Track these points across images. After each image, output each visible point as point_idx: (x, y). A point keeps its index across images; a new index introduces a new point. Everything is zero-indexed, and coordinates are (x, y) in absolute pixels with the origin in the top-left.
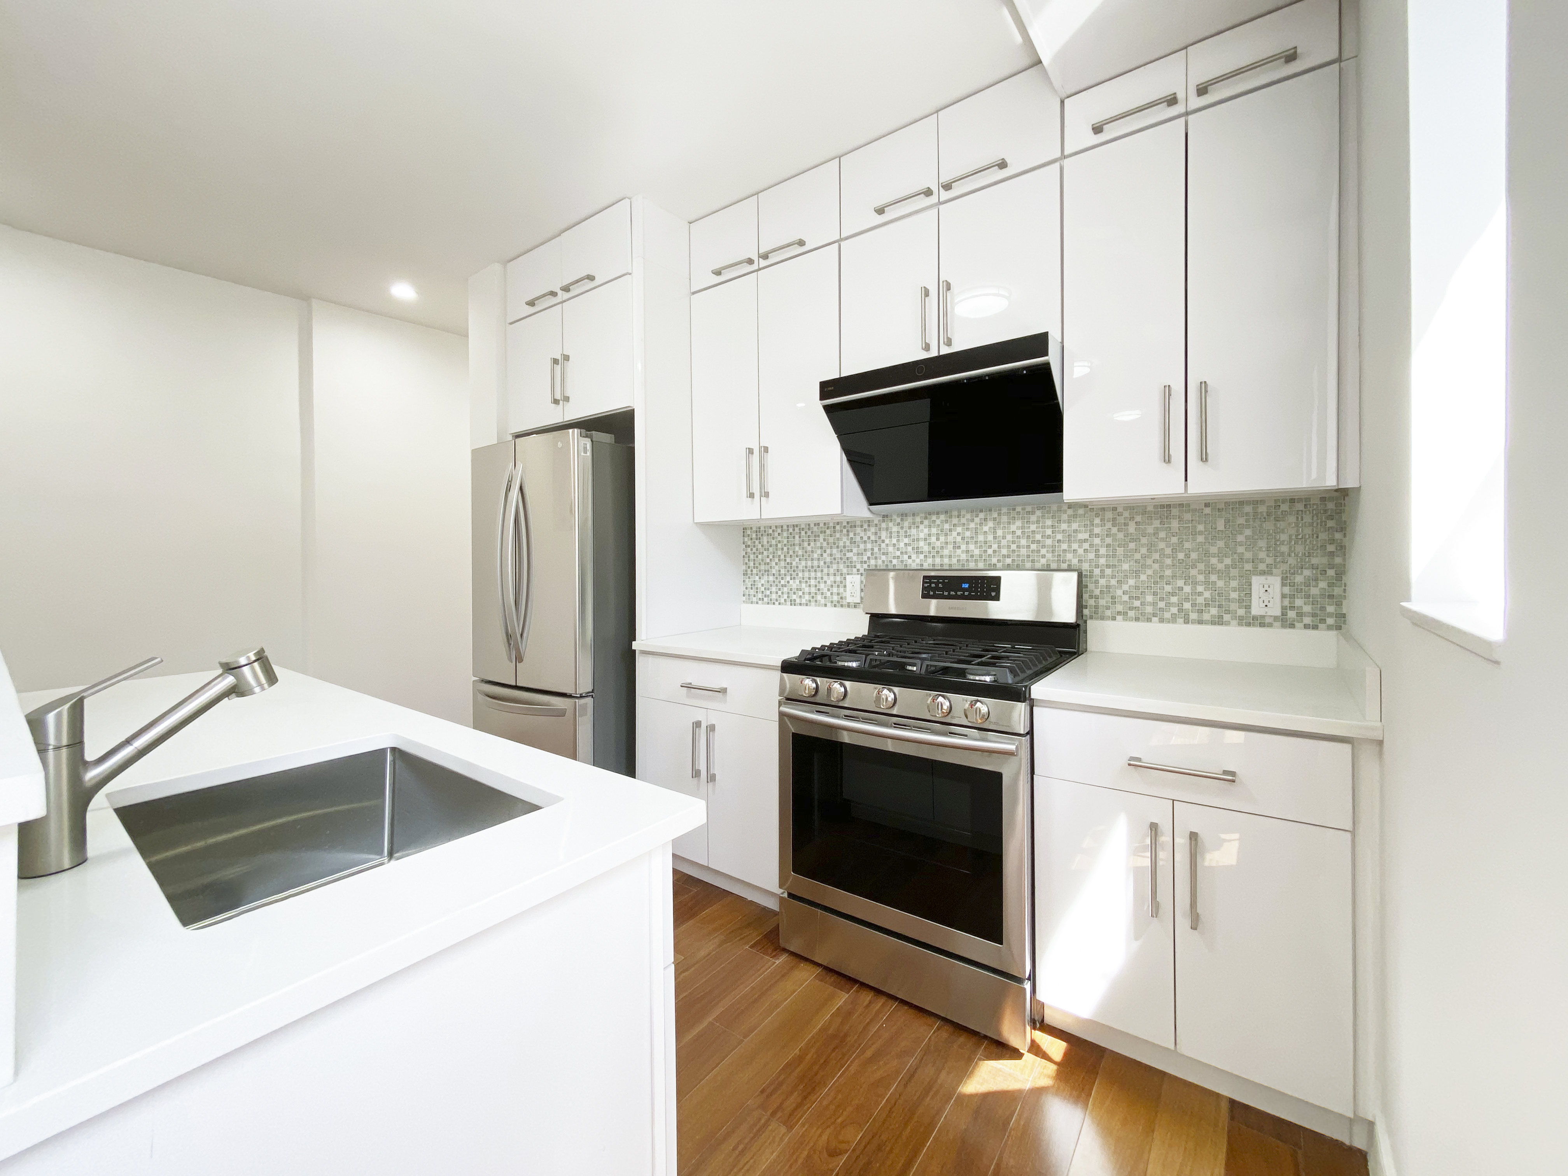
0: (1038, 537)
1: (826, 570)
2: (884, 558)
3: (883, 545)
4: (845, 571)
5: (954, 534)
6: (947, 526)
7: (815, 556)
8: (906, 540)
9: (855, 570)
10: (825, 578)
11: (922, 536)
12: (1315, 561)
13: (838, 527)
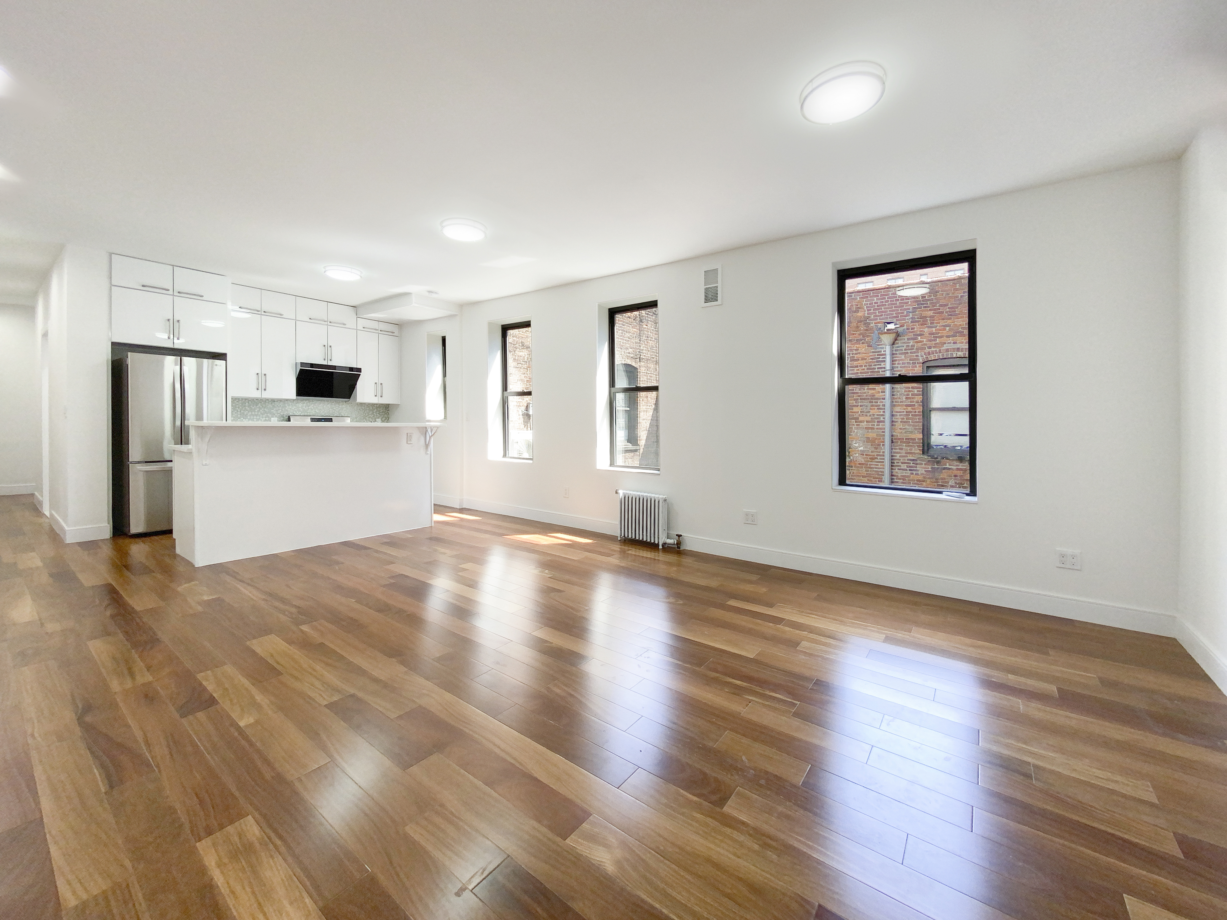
0: (335, 409)
1: (261, 416)
2: (286, 412)
3: (286, 408)
4: (270, 416)
5: (311, 406)
6: (308, 404)
7: (256, 411)
8: (295, 407)
9: (274, 416)
10: (261, 418)
11: (300, 406)
12: (385, 416)
13: (267, 401)
